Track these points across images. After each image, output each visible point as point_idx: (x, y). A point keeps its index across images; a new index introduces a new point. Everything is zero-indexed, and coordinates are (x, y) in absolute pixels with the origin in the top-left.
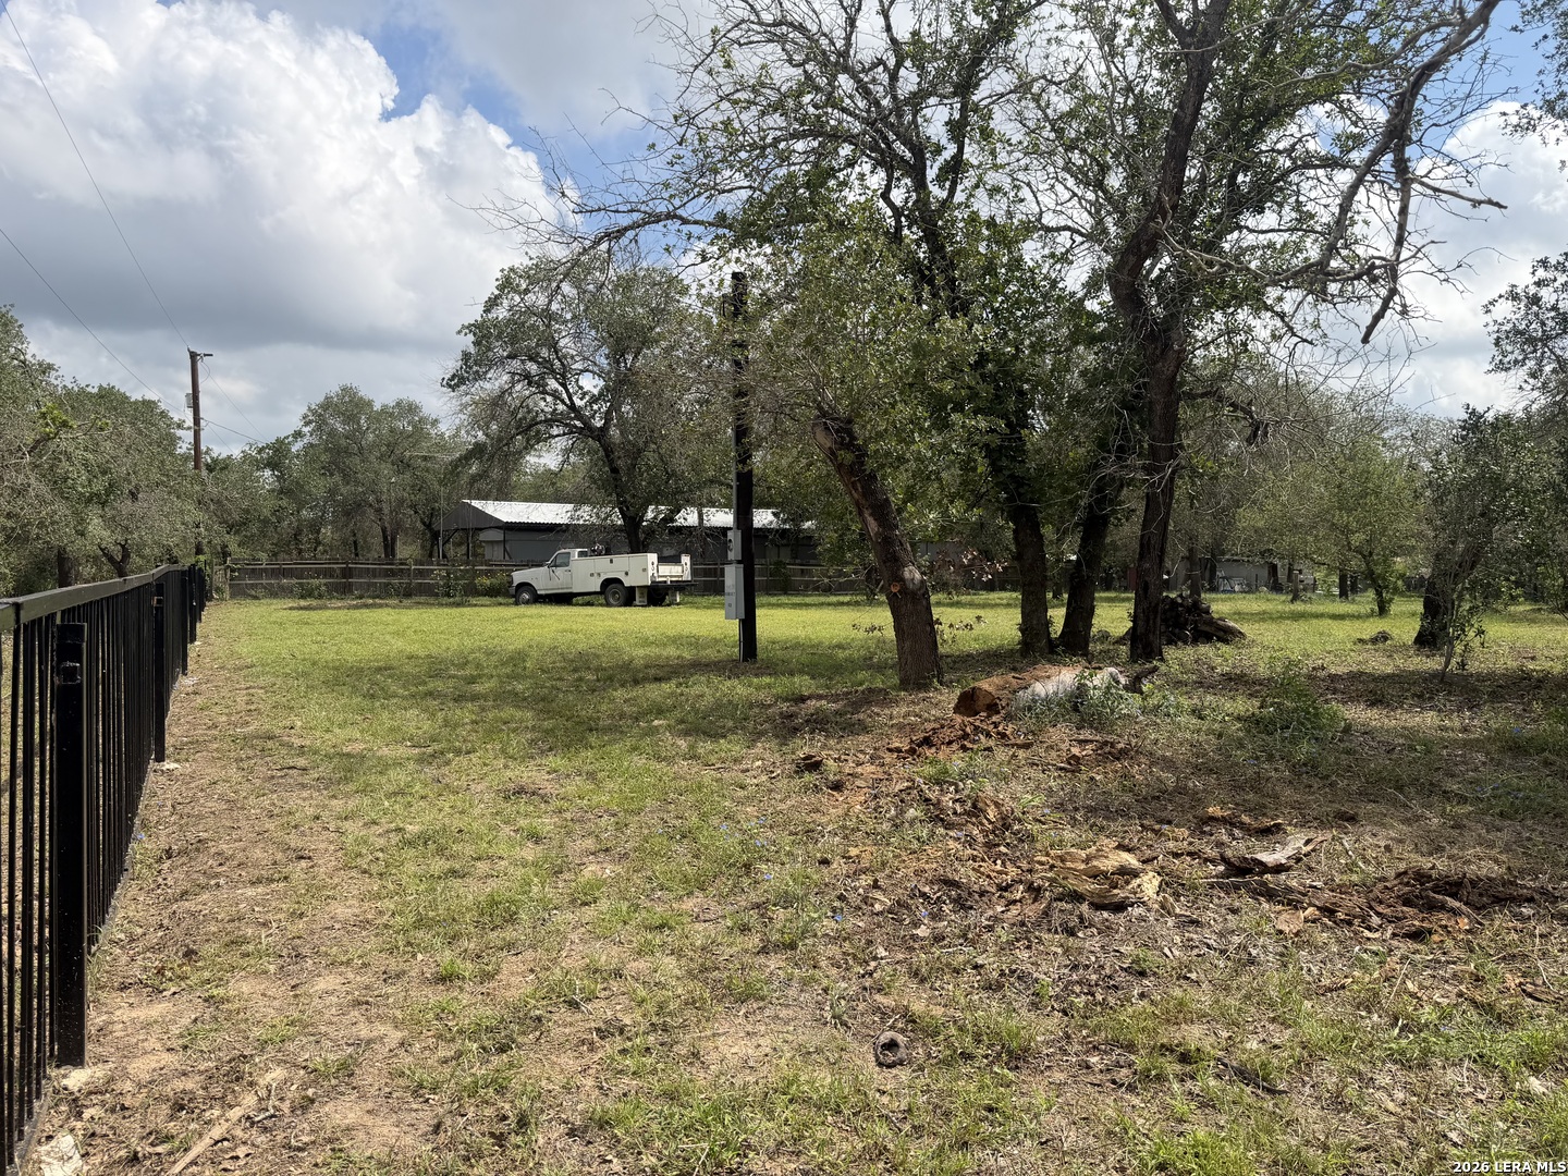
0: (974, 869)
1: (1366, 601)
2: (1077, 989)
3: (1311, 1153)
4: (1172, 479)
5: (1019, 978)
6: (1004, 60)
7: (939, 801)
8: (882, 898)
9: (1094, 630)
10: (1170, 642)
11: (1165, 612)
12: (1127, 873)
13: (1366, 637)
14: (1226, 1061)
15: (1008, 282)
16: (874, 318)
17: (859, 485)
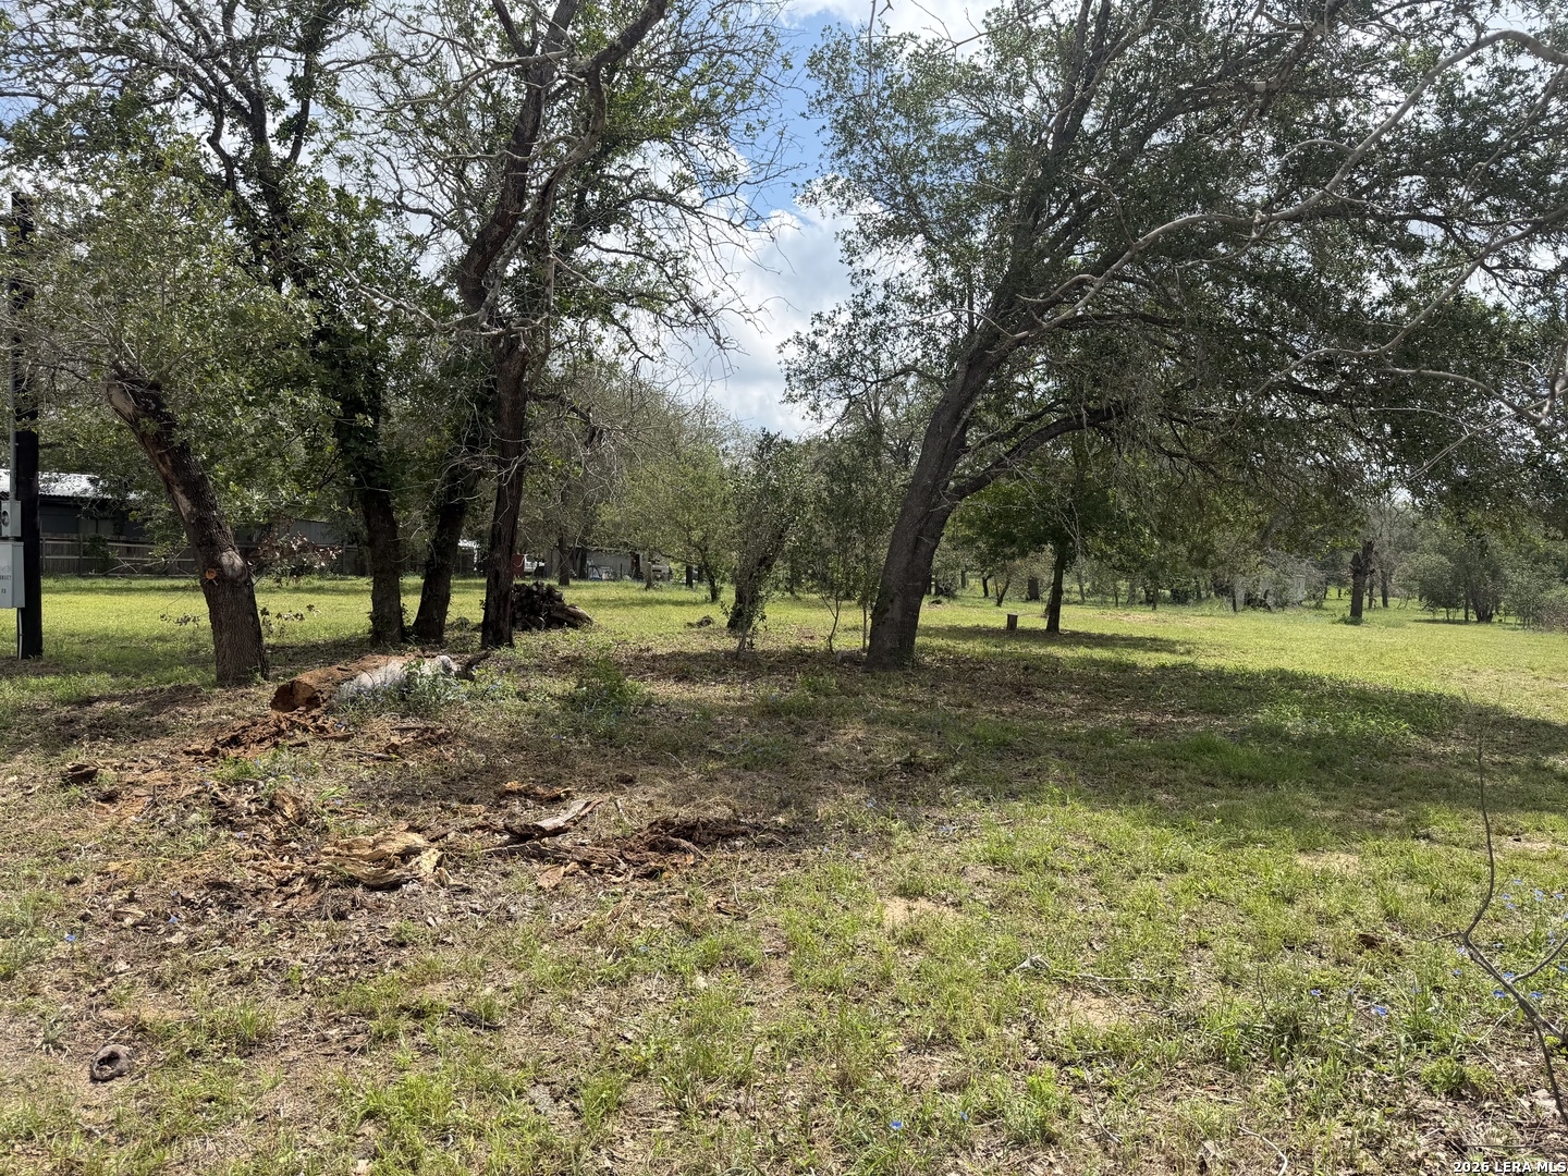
0: (253, 868)
1: (703, 591)
2: (333, 969)
4: (519, 474)
5: (273, 968)
6: (360, 25)
7: (233, 804)
8: (136, 911)
9: (450, 619)
10: (526, 628)
11: (520, 599)
12: (408, 854)
13: (695, 621)
14: (458, 1010)
15: (359, 258)
17: (167, 458)
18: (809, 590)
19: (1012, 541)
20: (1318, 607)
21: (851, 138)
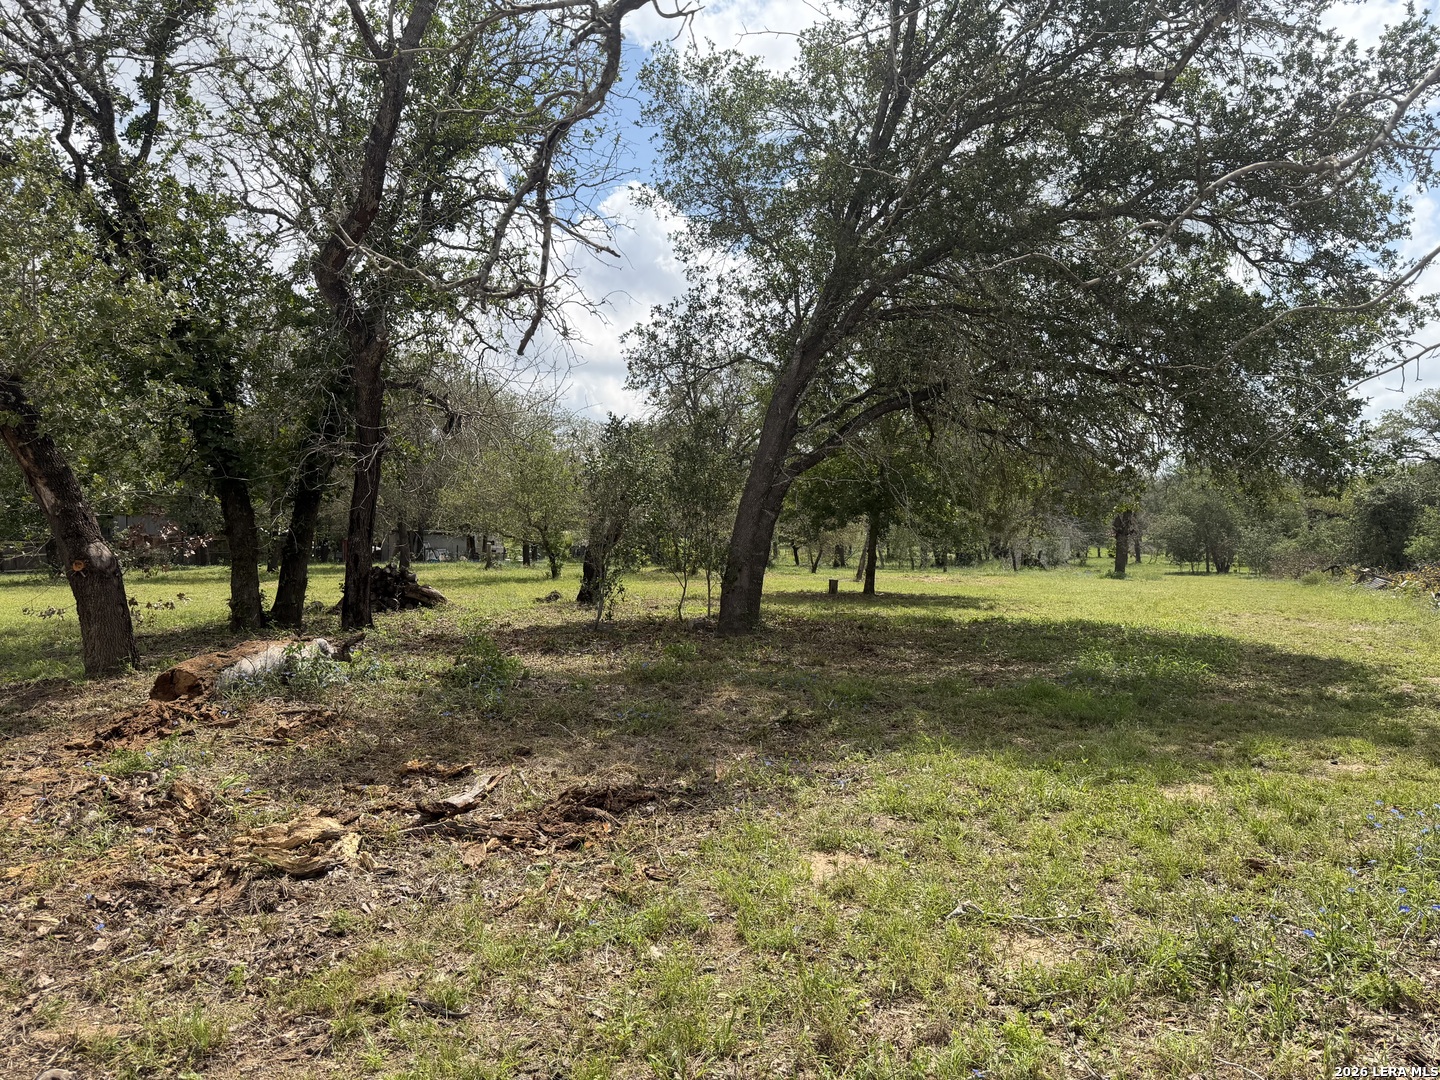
0: (165, 864)
1: (542, 567)
2: (274, 966)
3: (488, 1065)
4: (378, 460)
5: (211, 970)
6: (205, 31)
7: (128, 797)
8: (49, 918)
9: (307, 602)
10: (380, 609)
11: (375, 581)
12: (328, 838)
13: (542, 596)
14: (417, 1000)
15: (211, 254)
16: (47, 268)
17: (29, 451)
18: (644, 564)
19: (831, 512)
20: (1082, 564)
21: (682, 145)
